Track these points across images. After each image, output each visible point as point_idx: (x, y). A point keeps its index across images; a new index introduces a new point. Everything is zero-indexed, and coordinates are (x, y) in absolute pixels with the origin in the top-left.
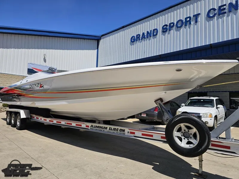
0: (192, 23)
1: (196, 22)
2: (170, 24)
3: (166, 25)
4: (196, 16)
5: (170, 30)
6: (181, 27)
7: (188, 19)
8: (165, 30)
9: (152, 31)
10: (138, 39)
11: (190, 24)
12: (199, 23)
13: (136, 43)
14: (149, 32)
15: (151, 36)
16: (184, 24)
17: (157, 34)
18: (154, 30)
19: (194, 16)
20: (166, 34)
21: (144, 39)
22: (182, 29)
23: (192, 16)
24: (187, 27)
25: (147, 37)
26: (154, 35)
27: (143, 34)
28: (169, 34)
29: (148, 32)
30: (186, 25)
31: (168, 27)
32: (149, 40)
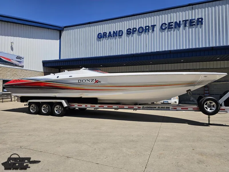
0: (150, 31)
1: (153, 31)
2: (133, 29)
3: (130, 29)
4: (153, 26)
5: (133, 34)
6: (141, 32)
7: (147, 28)
8: (129, 33)
9: (118, 31)
10: (105, 36)
11: (149, 31)
12: (155, 32)
13: (103, 40)
14: (116, 32)
15: (117, 36)
16: (144, 31)
17: (122, 35)
18: (120, 31)
19: (151, 26)
20: (130, 36)
21: (110, 37)
22: (142, 34)
23: (150, 26)
24: (147, 33)
25: (114, 36)
26: (119, 35)
27: (110, 33)
28: (132, 36)
29: (114, 32)
30: (145, 32)
31: (131, 31)
32: (115, 39)
